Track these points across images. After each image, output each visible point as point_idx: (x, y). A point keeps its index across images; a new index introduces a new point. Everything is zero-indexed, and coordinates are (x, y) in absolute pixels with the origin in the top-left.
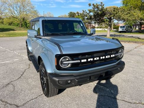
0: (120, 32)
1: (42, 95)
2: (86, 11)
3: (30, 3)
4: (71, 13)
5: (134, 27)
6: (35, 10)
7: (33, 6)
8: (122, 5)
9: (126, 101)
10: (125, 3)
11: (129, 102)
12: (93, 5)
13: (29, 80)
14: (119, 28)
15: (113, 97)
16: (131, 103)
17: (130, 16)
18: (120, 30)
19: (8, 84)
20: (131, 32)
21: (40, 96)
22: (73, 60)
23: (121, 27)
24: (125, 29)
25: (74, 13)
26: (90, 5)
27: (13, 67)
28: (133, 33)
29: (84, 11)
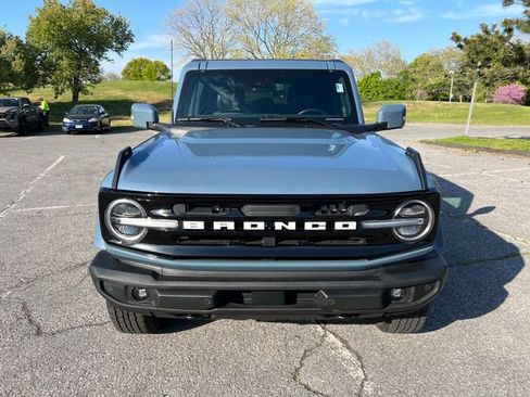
3: (309, 14)
6: (324, 35)
7: (320, 24)
29: (490, 28)
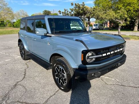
0: (94, 30)
1: (58, 91)
2: (67, 9)
4: (46, 11)
5: (105, 25)
6: (8, 7)
8: (94, 6)
9: (132, 87)
10: (97, 4)
11: (135, 87)
12: (76, 4)
13: (36, 79)
14: (93, 26)
15: (121, 85)
16: (136, 87)
17: (107, 15)
18: (94, 27)
19: (16, 85)
20: (103, 30)
21: (56, 92)
22: (97, 54)
23: (95, 25)
24: (98, 27)
25: (49, 12)
26: (72, 4)
27: (9, 68)
28: (104, 30)
